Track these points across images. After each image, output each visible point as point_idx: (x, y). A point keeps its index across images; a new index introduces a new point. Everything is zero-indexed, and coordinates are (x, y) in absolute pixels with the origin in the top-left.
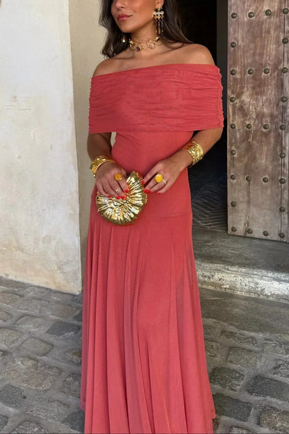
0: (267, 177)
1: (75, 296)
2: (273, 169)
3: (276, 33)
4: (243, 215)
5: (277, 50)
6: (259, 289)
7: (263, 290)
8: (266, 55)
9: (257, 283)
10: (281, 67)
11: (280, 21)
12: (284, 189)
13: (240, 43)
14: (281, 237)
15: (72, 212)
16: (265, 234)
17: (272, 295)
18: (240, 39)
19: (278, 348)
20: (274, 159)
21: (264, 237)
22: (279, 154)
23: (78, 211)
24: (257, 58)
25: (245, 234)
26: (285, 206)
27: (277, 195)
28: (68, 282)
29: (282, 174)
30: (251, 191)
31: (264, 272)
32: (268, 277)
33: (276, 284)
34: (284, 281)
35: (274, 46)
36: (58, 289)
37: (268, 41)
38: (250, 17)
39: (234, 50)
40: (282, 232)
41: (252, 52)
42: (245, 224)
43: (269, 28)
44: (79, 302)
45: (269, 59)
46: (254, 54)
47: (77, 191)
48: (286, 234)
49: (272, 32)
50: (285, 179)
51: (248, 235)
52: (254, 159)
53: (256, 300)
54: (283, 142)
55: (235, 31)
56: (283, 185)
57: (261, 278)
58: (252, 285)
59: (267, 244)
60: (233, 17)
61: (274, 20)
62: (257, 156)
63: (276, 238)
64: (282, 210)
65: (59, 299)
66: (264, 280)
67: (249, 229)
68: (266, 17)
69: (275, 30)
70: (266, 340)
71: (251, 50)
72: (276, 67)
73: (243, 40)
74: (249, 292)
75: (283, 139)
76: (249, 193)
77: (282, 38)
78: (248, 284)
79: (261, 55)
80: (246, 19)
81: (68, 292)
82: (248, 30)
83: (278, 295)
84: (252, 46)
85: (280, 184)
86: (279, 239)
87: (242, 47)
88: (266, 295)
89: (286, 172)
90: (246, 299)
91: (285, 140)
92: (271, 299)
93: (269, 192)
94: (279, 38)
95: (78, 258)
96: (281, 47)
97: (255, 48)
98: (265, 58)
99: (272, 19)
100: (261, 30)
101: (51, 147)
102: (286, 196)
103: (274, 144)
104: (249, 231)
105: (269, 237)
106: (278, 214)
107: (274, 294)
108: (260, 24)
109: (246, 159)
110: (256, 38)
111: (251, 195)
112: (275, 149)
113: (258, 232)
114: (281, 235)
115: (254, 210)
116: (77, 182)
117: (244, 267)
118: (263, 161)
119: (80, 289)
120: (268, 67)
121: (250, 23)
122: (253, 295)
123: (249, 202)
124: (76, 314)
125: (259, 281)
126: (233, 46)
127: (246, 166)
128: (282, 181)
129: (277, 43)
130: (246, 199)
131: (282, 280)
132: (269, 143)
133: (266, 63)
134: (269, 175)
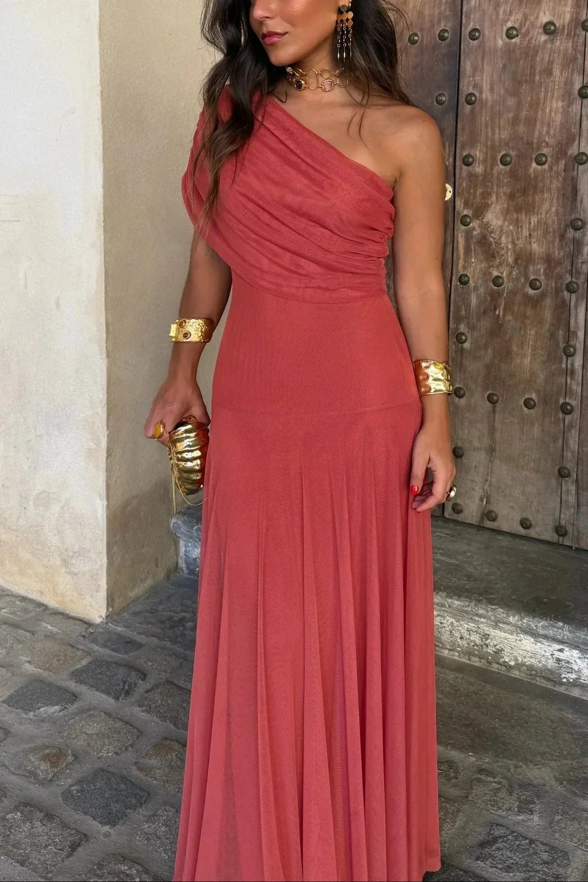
0: (534, 396)
1: (88, 624)
2: (546, 381)
3: (564, 75)
4: (479, 479)
5: (566, 113)
6: (490, 650)
7: (498, 652)
8: (542, 123)
9: (486, 636)
10: (573, 150)
12: (571, 426)
13: (486, 95)
14: (559, 535)
15: (93, 446)
16: (525, 524)
17: (519, 666)
18: (486, 87)
19: (503, 794)
20: (551, 358)
21: (522, 531)
22: (562, 345)
23: (104, 444)
24: (521, 128)
25: (482, 519)
26: (570, 465)
27: (555, 439)
28: (80, 594)
29: (567, 391)
30: (498, 425)
31: (501, 612)
32: (509, 624)
33: (528, 644)
34: (546, 637)
35: (560, 104)
36: (61, 608)
37: (547, 91)
39: (473, 112)
40: (563, 523)
41: (511, 115)
42: (482, 500)
43: (551, 61)
44: (94, 641)
45: (548, 133)
46: (515, 122)
47: (105, 401)
48: (570, 529)
49: (557, 71)
50: (574, 403)
51: (488, 524)
52: (506, 354)
53: (484, 675)
54: (572, 321)
55: (475, 68)
56: (568, 418)
57: (496, 624)
58: (475, 638)
59: (526, 547)
60: (473, 38)
62: (514, 348)
63: (549, 535)
64: (563, 474)
65: (55, 630)
66: (501, 629)
67: (490, 512)
69: (564, 66)
70: (481, 771)
71: (508, 111)
72: (561, 151)
73: (492, 90)
74: (469, 653)
75: (573, 312)
76: (492, 430)
77: (578, 85)
78: (466, 635)
79: (531, 122)
80: (500, 42)
81: (81, 616)
82: (505, 67)
83: (531, 668)
84: (511, 102)
85: (561, 415)
86: (555, 538)
87: (490, 103)
88: (505, 664)
89: (577, 388)
90: (460, 668)
91: (576, 316)
92: (516, 674)
93: (536, 430)
94: (572, 84)
95: (102, 546)
96: (577, 106)
97: (518, 107)
98: (540, 130)
99: (558, 43)
100: (533, 68)
101: (58, 304)
102: (573, 444)
103: (552, 324)
104: (489, 515)
105: (532, 533)
106: (554, 482)
107: (523, 664)
108: (532, 52)
109: (490, 351)
110: (519, 84)
111: (498, 435)
112: (553, 335)
113: (509, 521)
114: (560, 531)
115: (502, 470)
116: (104, 382)
118: (527, 361)
119: (103, 612)
120: (544, 151)
121: (509, 52)
122: (476, 662)
123: (491, 450)
124: (75, 668)
125: (493, 632)
126: (469, 102)
127: (489, 368)
128: (566, 409)
129: (567, 95)
130: (486, 442)
131: (540, 636)
132: (541, 322)
133: (541, 140)
134: (538, 392)
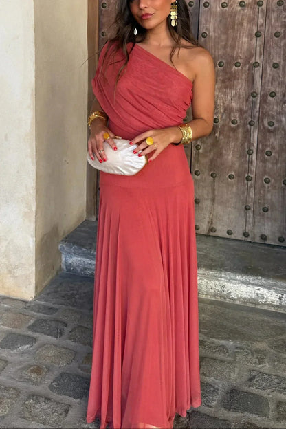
0: (233, 173)
1: (26, 302)
2: (239, 166)
3: (249, 26)
4: (207, 213)
5: (249, 44)
6: (225, 293)
7: (229, 293)
8: (238, 48)
9: (223, 287)
10: (253, 61)
11: (254, 13)
12: (251, 187)
13: (212, 33)
14: (245, 237)
15: (27, 210)
16: (229, 233)
17: (239, 299)
18: (212, 30)
19: (250, 357)
20: (242, 156)
21: (228, 236)
22: (247, 150)
23: (34, 209)
24: (228, 50)
25: (209, 231)
26: (250, 204)
27: (243, 193)
28: (19, 287)
29: (249, 171)
30: (216, 188)
31: (232, 275)
32: (236, 280)
33: (243, 288)
34: (253, 284)
35: (247, 39)
36: (7, 295)
37: (240, 33)
38: (223, 7)
39: (205, 41)
40: (247, 231)
41: (224, 43)
42: (209, 223)
43: (243, 20)
44: (32, 310)
45: (241, 52)
46: (225, 47)
47: (34, 187)
48: (250, 234)
49: (245, 24)
50: (252, 176)
51: (212, 234)
52: (220, 155)
53: (222, 304)
54: (252, 138)
55: (206, 21)
56: (249, 183)
57: (229, 281)
58: (218, 288)
59: (231, 243)
60: (206, 7)
61: (248, 11)
62: (224, 152)
63: (240, 237)
64: (247, 209)
65: (9, 307)
66: (231, 283)
67: (213, 228)
68: (239, 8)
69: (249, 22)
70: (237, 348)
71: (222, 42)
72: (247, 60)
73: (214, 31)
74: (215, 295)
75: (252, 135)
76: (213, 190)
77: (255, 31)
78: (214, 287)
79: (233, 47)
80: (219, 9)
81: (20, 298)
82: (221, 20)
83: (245, 299)
84: (223, 37)
85: (246, 182)
86: (243, 238)
87: (213, 37)
88: (233, 299)
89: (253, 169)
90: (212, 303)
91: (254, 136)
92: (237, 302)
93: (234, 189)
94: (252, 31)
95: (32, 261)
96: (254, 41)
97: (227, 40)
98: (237, 50)
99: (246, 11)
100: (234, 21)
101: (6, 138)
102: (252, 194)
103: (242, 140)
104: (212, 230)
105: (232, 237)
106: (243, 213)
107: (241, 298)
108: (233, 15)
109: (212, 153)
110: (227, 29)
111: (216, 193)
112: (243, 145)
113: (221, 231)
114: (246, 235)
115: (218, 208)
116: (35, 178)
117: (211, 269)
118: (230, 157)
119: (33, 295)
120: (239, 61)
121: (223, 14)
122: (218, 299)
123: (213, 200)
124: (30, 324)
125: (226, 284)
126: (203, 37)
127: (211, 161)
128: (248, 179)
129: (250, 35)
130: (210, 196)
131: (250, 284)
132: (237, 139)
133: (237, 56)
134: (235, 172)
